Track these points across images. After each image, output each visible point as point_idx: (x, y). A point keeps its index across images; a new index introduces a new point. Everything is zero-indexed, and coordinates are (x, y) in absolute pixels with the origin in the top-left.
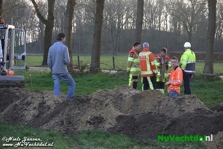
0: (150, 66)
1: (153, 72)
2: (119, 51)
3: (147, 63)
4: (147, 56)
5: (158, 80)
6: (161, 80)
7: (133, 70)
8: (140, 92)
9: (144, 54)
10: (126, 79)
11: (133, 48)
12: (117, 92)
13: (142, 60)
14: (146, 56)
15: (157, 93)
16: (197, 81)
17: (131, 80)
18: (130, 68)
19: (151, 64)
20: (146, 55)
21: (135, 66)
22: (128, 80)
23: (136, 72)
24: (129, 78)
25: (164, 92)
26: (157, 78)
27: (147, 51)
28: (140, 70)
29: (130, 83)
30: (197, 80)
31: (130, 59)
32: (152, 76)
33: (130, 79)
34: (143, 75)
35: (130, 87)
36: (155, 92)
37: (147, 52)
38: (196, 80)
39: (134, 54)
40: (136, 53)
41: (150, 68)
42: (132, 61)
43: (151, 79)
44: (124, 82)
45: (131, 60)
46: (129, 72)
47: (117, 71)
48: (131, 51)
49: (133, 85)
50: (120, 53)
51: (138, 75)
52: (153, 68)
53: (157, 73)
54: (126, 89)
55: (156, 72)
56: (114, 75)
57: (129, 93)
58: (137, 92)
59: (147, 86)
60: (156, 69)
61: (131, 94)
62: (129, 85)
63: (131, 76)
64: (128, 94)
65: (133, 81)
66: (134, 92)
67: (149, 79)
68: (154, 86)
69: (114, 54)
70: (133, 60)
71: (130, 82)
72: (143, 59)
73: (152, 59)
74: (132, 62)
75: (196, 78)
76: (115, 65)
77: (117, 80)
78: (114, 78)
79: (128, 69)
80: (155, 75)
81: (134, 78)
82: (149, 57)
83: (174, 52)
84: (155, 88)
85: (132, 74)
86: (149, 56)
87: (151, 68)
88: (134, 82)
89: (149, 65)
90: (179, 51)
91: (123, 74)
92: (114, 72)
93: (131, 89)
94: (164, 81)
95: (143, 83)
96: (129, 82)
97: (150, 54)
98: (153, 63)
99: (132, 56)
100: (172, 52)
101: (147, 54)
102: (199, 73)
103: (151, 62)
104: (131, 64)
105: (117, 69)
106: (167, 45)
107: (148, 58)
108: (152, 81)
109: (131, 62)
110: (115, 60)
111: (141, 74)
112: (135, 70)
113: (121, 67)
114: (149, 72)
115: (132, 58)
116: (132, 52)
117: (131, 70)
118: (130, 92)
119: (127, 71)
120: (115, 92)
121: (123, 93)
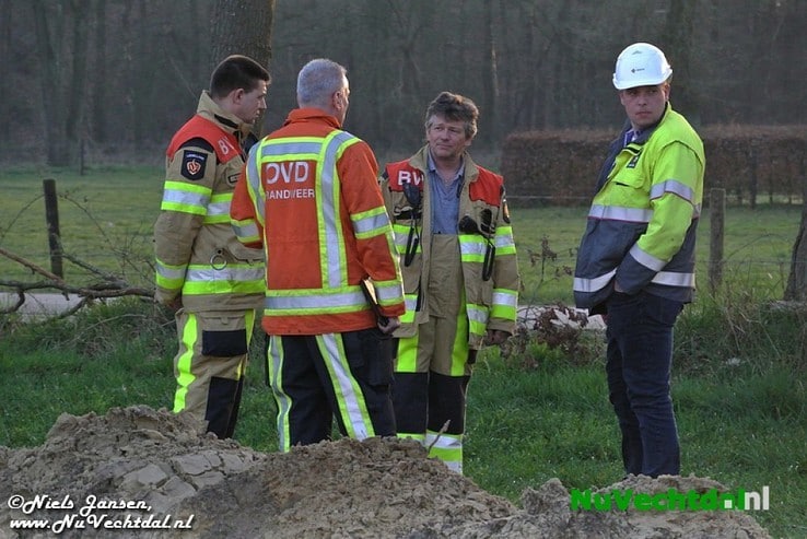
0: (343, 250)
1: (362, 298)
2: (100, 136)
3: (321, 222)
4: (320, 169)
5: (407, 362)
6: (433, 359)
7: (202, 282)
8: (259, 464)
9: (302, 148)
10: (154, 359)
11: (206, 105)
12: (70, 465)
13: (281, 195)
14: (313, 164)
15: (396, 463)
16: (735, 361)
17: (193, 368)
18: (178, 272)
19: (349, 228)
20: (320, 158)
21: (223, 255)
22: (169, 372)
23: (234, 296)
24: (177, 348)
25: (466, 455)
26: (401, 346)
27: (323, 123)
28: (262, 284)
29: (181, 394)
30: (738, 354)
31: (178, 195)
32: (359, 333)
33: (184, 361)
34: (284, 319)
35: (180, 422)
36: (385, 457)
37: (324, 135)
38: (727, 356)
39: (212, 157)
40: (225, 147)
41: (344, 263)
42: (192, 209)
43: (349, 354)
44: (138, 385)
45: (185, 201)
46: (177, 299)
47: (75, 299)
48: (187, 130)
49: (210, 408)
50: (110, 152)
51: (249, 326)
52: (366, 260)
53: (400, 309)
54: (146, 436)
55: (389, 292)
56: (55, 330)
57: (174, 469)
58: (240, 458)
59: (317, 414)
60: (394, 276)
61: (186, 478)
62: (179, 405)
63: (190, 333)
64: (160, 484)
65: (206, 377)
66: (212, 460)
67: (332, 349)
68: (375, 412)
69: (58, 160)
70: (206, 201)
71: (185, 380)
72: (293, 185)
73: (362, 191)
74: (199, 222)
75: (724, 341)
76: (66, 246)
77: (76, 369)
78: (53, 355)
79: (164, 278)
80: (386, 321)
81: (217, 345)
82: (342, 175)
83: (549, 133)
84: (382, 426)
85: (201, 320)
86: (344, 165)
87: (350, 265)
88: (215, 382)
89: (341, 238)
90: (592, 125)
91: (126, 322)
92: (56, 302)
93: (183, 437)
94: (457, 370)
95: (289, 387)
96: (175, 386)
97: (349, 149)
98: (368, 224)
99: (193, 167)
100: (533, 134)
101: (324, 149)
102: (747, 299)
103: (356, 217)
104: (190, 240)
105: (83, 281)
106: (487, 76)
107: (328, 177)
108: (357, 372)
109: (187, 224)
110: (62, 205)
111: (268, 312)
112: (221, 286)
113: (111, 266)
114: (337, 297)
115: (200, 190)
116: (198, 141)
117: (192, 288)
118: (180, 460)
119: (159, 297)
120: (57, 466)
121: (118, 472)
